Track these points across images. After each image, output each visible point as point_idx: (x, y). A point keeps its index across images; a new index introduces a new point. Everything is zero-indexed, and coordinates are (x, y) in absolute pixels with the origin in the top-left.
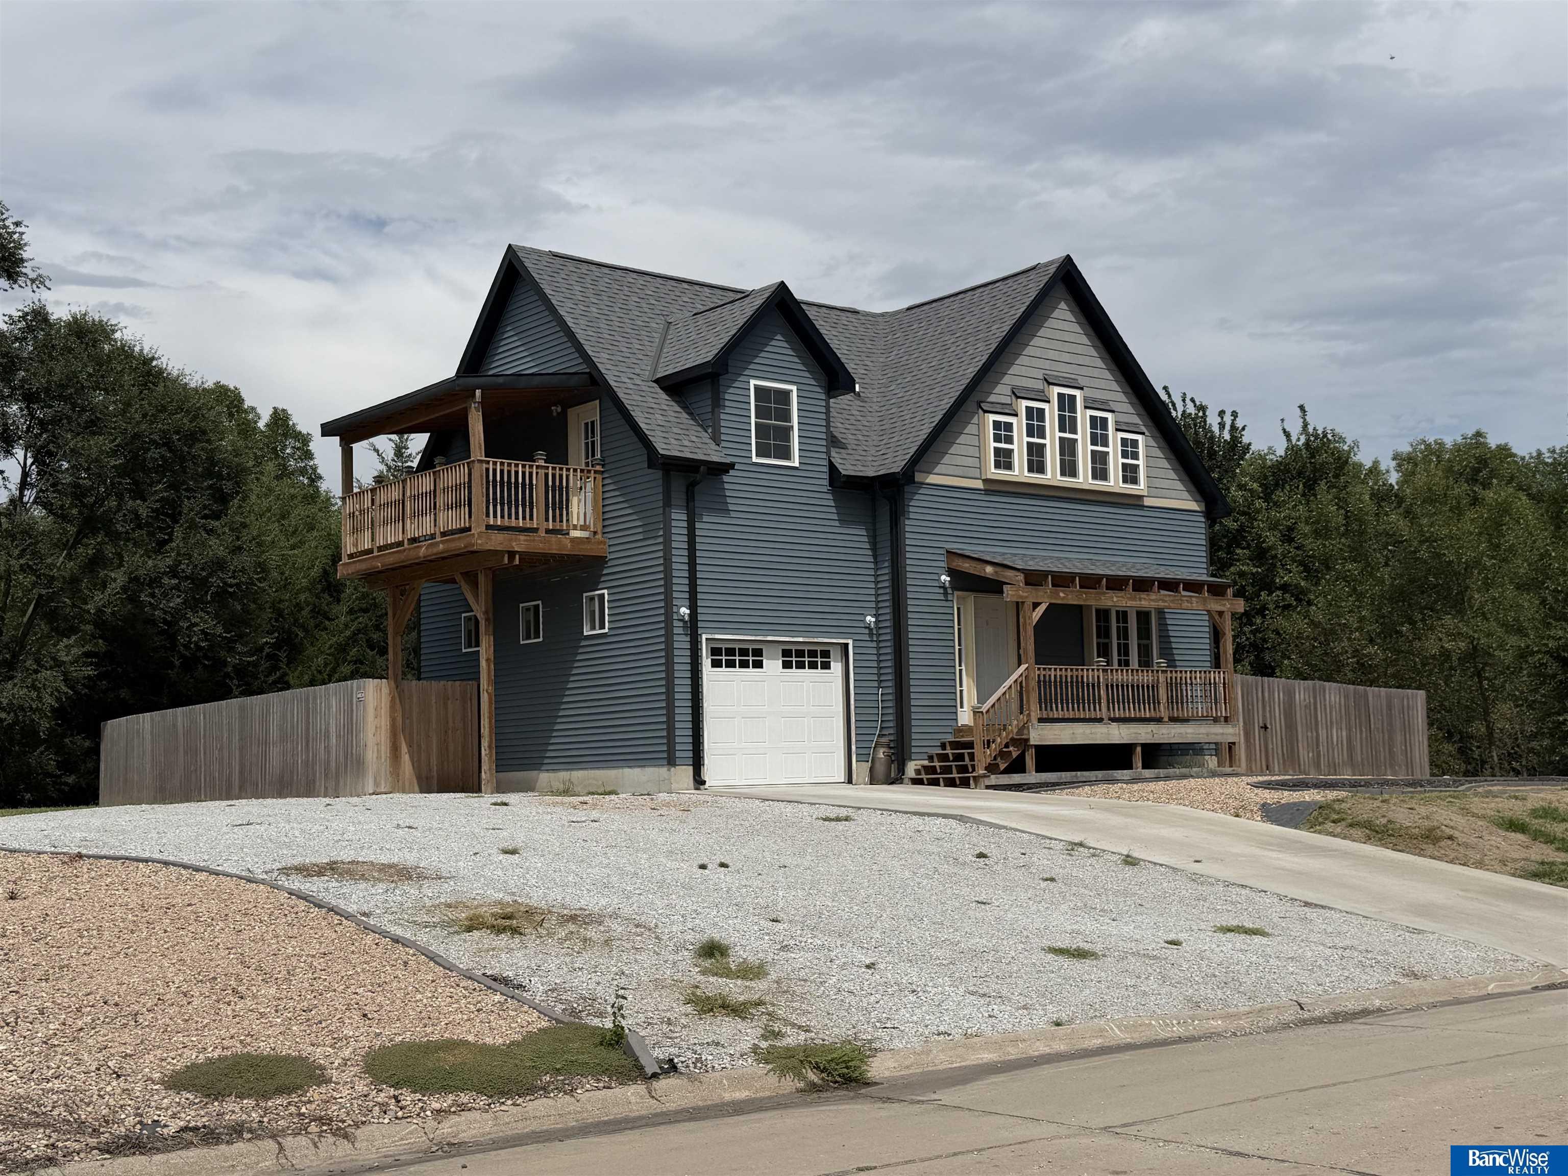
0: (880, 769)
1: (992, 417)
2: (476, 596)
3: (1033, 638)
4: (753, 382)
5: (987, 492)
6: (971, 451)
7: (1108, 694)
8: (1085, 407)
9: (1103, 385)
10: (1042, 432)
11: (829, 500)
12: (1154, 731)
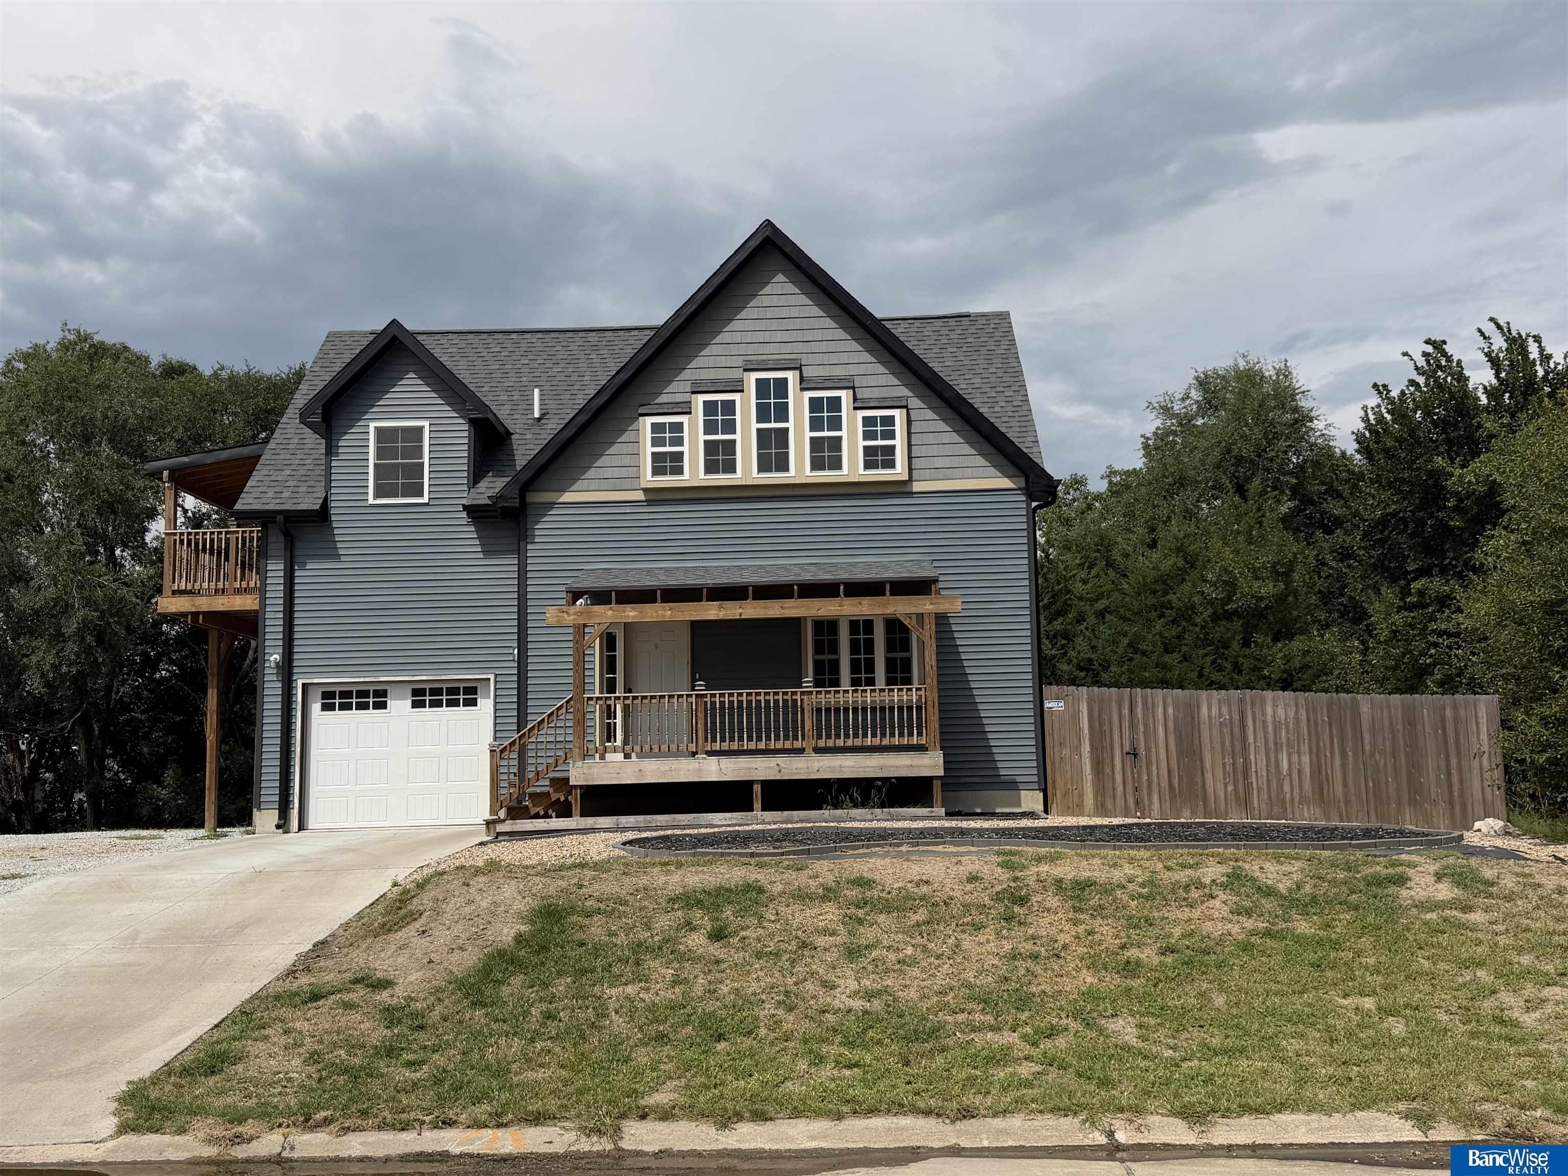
1: (650, 420)
4: (372, 425)
6: (627, 460)
7: (706, 723)
8: (802, 389)
9: (844, 358)
10: (730, 427)
11: (470, 532)
12: (782, 765)
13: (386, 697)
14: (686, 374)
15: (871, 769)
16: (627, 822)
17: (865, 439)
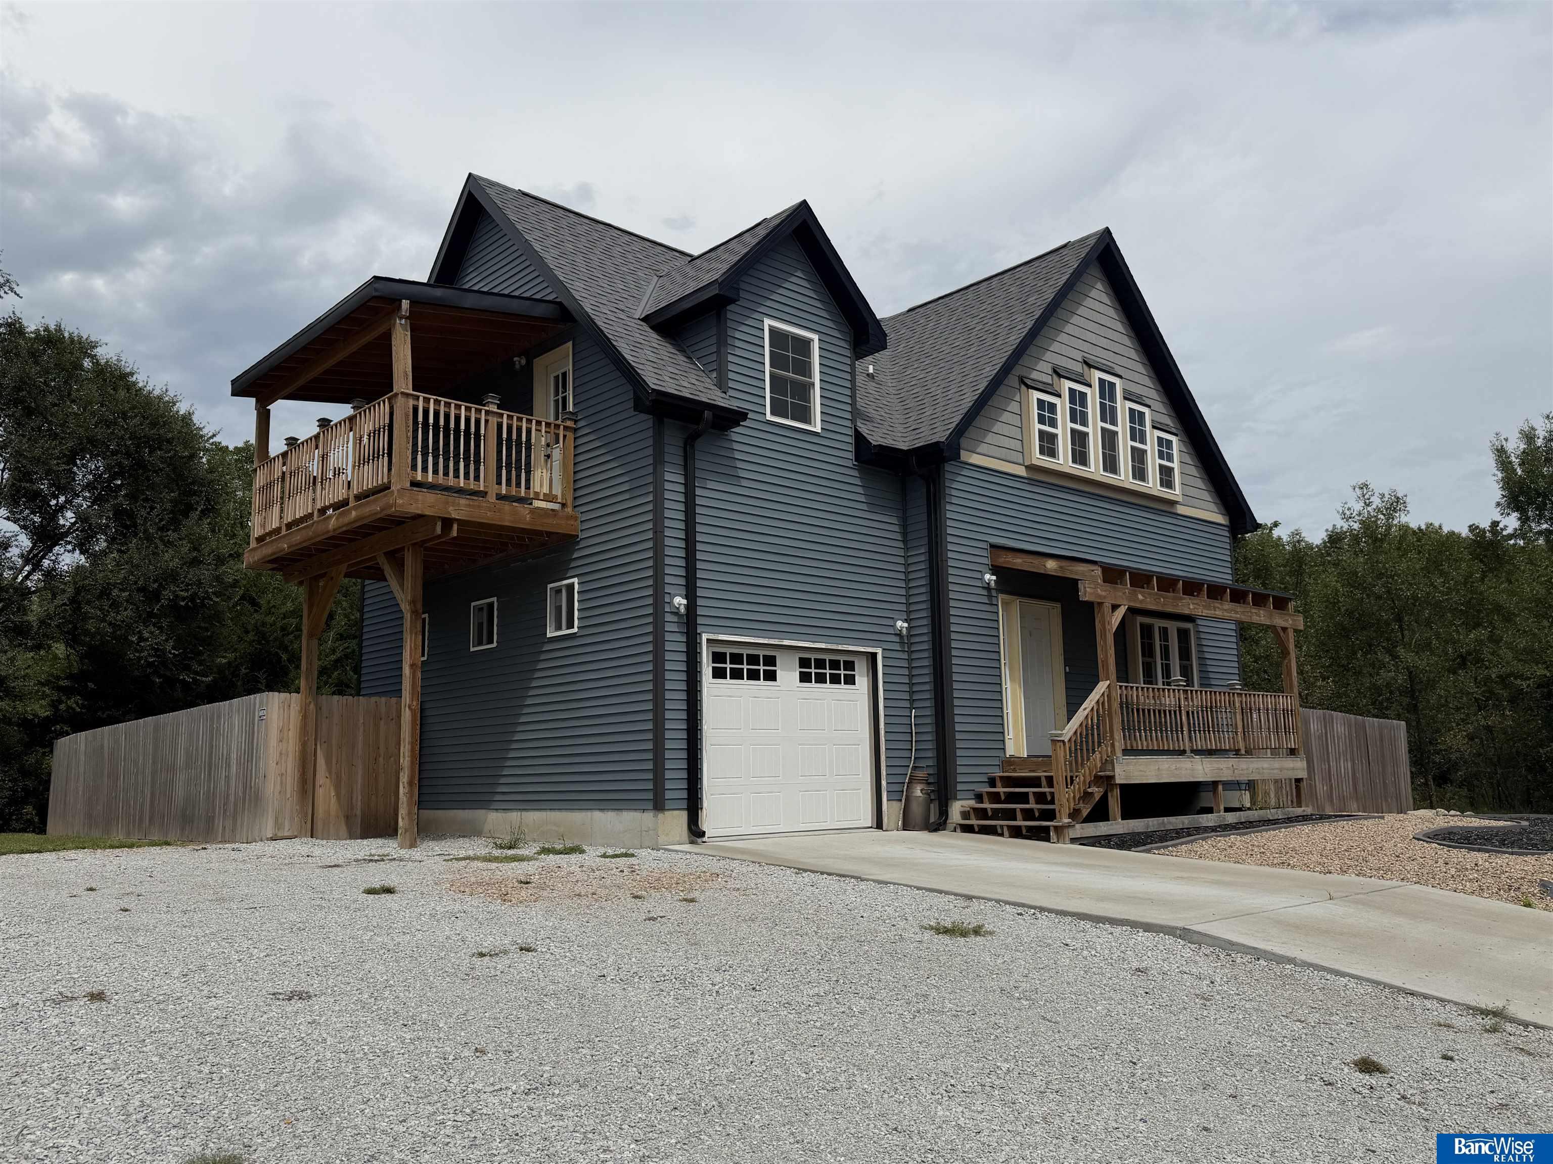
0: (917, 809)
1: (1036, 395)
2: (402, 586)
3: (1113, 648)
4: (768, 322)
5: (1031, 481)
6: (1013, 432)
8: (1124, 398)
9: (1140, 379)
10: (1085, 419)
13: (777, 666)
14: (1048, 356)
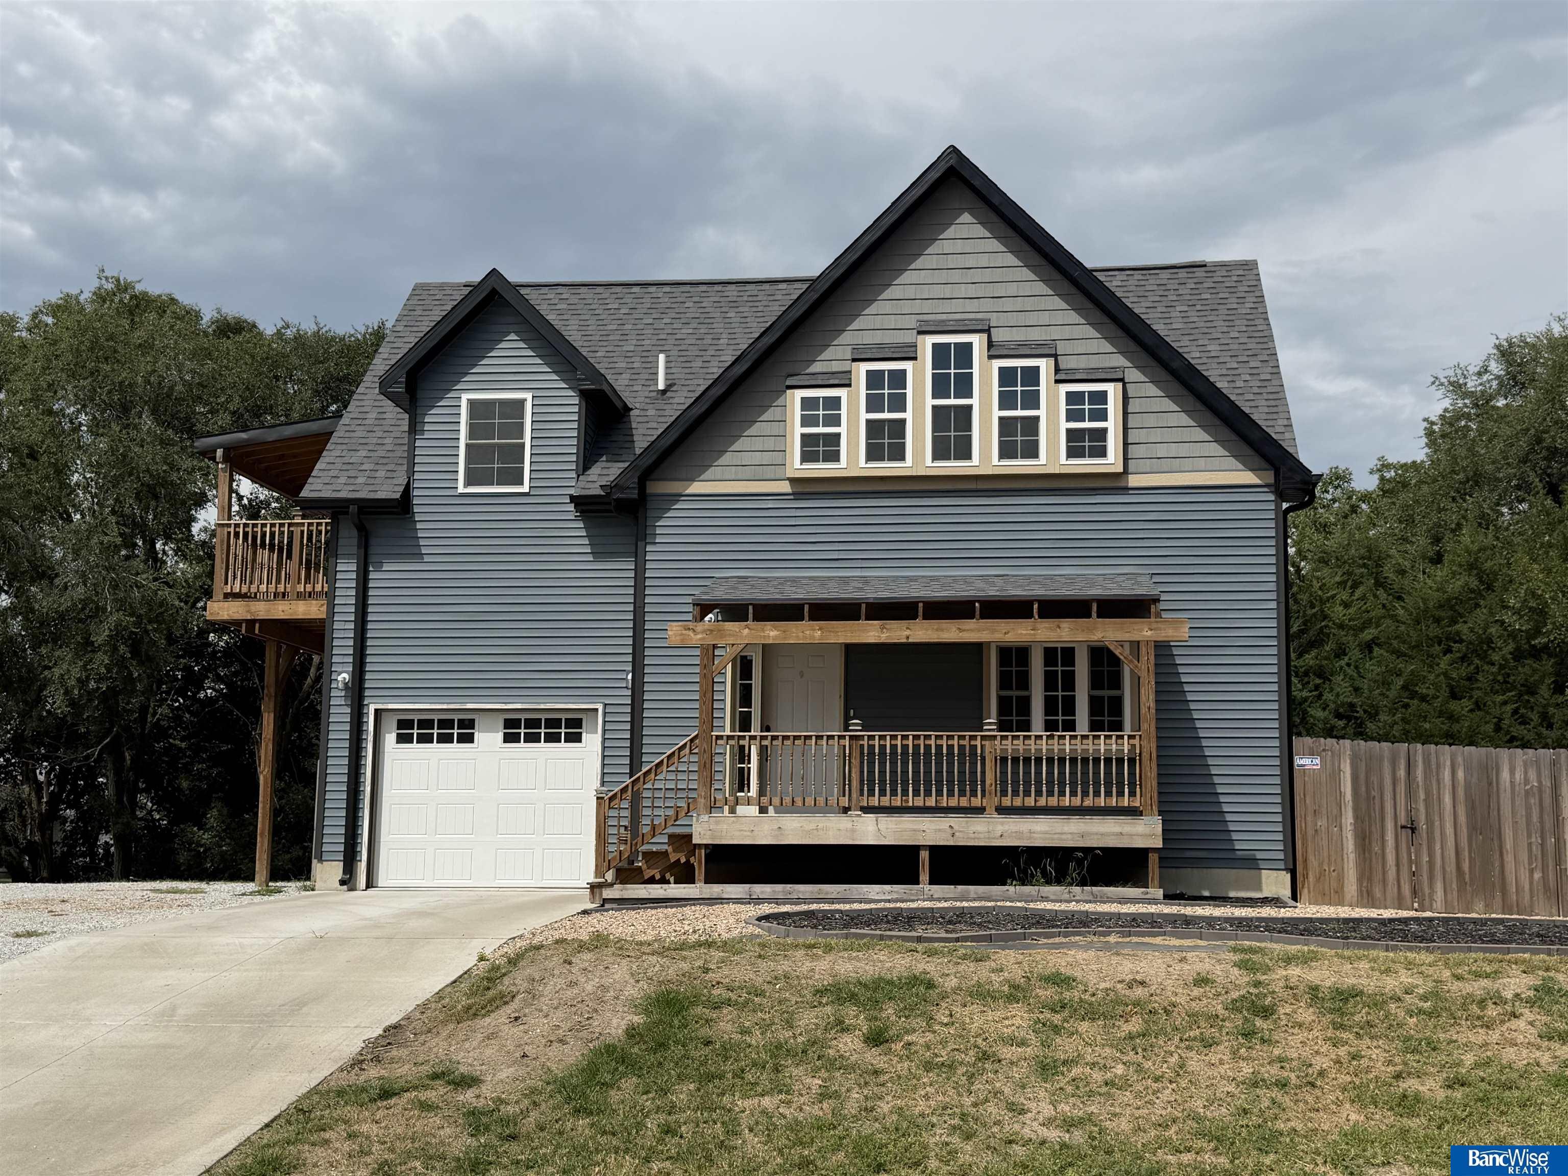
1: (800, 394)
4: (465, 397)
5: (797, 495)
6: (770, 444)
7: (862, 772)
8: (991, 357)
9: (1045, 318)
10: (899, 403)
11: (578, 528)
12: (956, 827)
13: (473, 728)
14: (847, 338)
15: (1069, 836)
16: (762, 892)
17: (1068, 420)
